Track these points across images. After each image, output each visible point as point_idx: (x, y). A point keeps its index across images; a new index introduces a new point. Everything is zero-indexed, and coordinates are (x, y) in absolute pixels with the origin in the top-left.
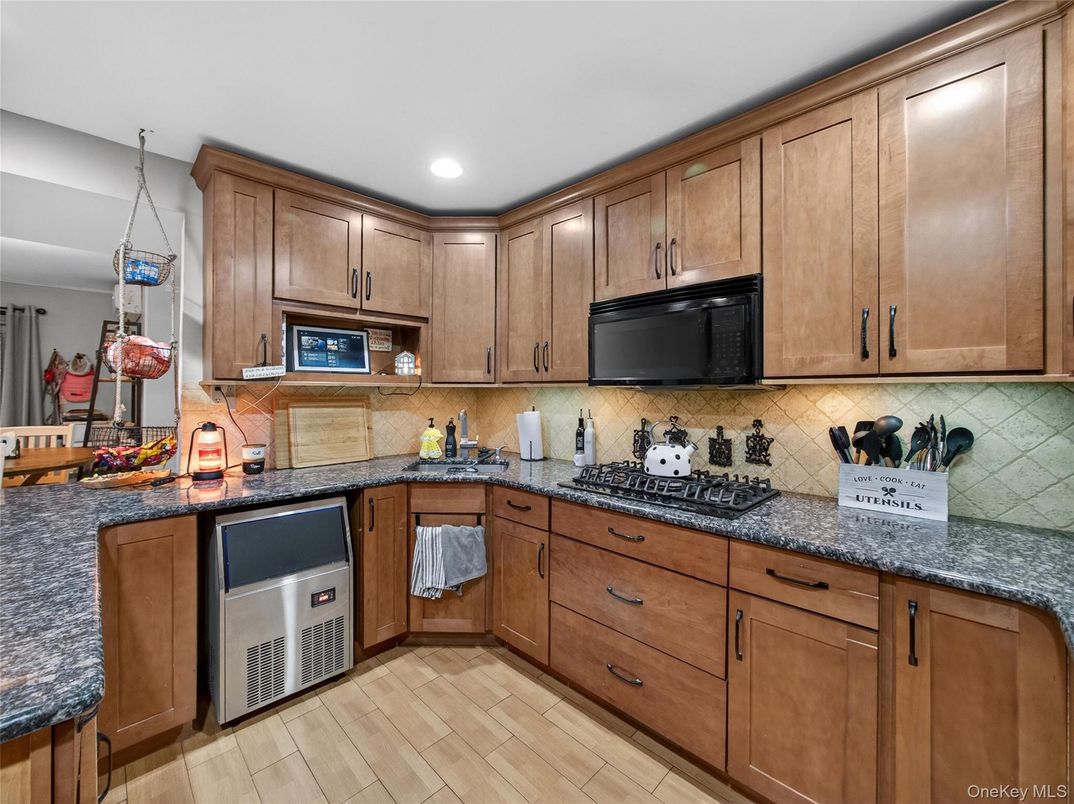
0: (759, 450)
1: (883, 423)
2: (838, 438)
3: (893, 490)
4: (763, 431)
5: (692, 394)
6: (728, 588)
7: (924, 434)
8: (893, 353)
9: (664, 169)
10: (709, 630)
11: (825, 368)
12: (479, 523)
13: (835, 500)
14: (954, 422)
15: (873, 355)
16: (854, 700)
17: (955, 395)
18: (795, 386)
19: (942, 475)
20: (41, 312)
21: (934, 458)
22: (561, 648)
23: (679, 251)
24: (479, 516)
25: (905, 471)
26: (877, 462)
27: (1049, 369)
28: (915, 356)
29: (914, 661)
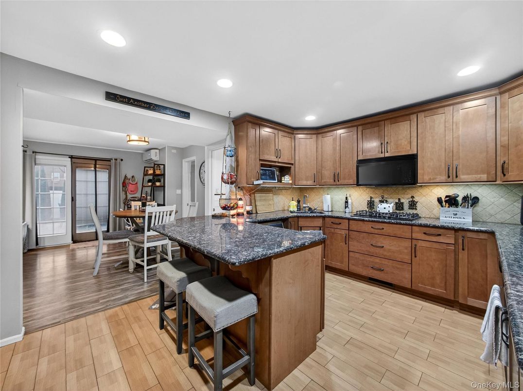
0: (413, 205)
1: (453, 195)
2: (440, 200)
3: (456, 214)
4: (414, 199)
5: (389, 189)
6: (412, 239)
7: (465, 199)
8: (457, 177)
9: (384, 120)
10: (406, 251)
11: (438, 180)
12: (320, 230)
13: (439, 219)
14: (473, 195)
15: (451, 177)
16: (448, 262)
17: (474, 188)
18: (425, 186)
19: (470, 209)
20: (122, 160)
21: (468, 205)
22: (353, 265)
23: (389, 145)
24: (320, 227)
25: (460, 209)
26: (451, 207)
27: (497, 180)
28: (463, 177)
29: (463, 249)
